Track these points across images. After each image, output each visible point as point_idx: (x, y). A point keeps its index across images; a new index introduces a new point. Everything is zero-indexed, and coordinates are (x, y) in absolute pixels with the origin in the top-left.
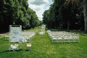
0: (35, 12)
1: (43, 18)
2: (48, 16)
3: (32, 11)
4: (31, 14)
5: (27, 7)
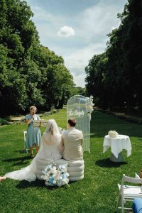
0: (60, 58)
2: (102, 70)
3: (50, 56)
4: (50, 66)
5: (28, 36)
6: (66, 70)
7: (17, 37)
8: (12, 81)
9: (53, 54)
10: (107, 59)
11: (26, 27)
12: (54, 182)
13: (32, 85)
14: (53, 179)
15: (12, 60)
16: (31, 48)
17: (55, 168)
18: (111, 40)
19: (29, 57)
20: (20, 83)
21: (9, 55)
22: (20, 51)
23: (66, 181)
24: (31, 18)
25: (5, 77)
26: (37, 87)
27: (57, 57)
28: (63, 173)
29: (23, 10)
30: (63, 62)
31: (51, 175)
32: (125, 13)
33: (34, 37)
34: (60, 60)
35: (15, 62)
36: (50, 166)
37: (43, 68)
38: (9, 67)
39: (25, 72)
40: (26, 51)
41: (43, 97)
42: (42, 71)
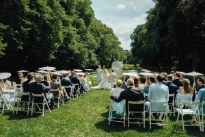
0: (110, 29)
1: (133, 44)
4: (102, 36)
5: (88, 18)
7: (82, 21)
9: (105, 26)
10: (146, 30)
11: (87, 13)
13: (91, 51)
15: (79, 36)
16: (90, 26)
19: (88, 32)
21: (78, 33)
22: (83, 29)
26: (94, 52)
27: (108, 28)
30: (112, 32)
33: (92, 18)
34: (110, 31)
37: (97, 38)
38: (77, 41)
41: (98, 60)
42: (97, 40)
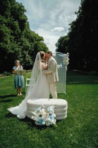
6: (45, 45)
8: (13, 50)
9: (37, 35)
10: (68, 38)
11: (22, 18)
12: (44, 123)
13: (25, 52)
14: (42, 121)
15: (13, 37)
16: (25, 31)
17: (43, 110)
18: (71, 27)
19: (23, 36)
20: (18, 51)
21: (12, 34)
22: (18, 31)
23: (54, 121)
24: (25, 13)
25: (9, 47)
27: (40, 37)
28: (50, 115)
29: (20, 8)
31: (41, 116)
32: (79, 12)
34: (42, 39)
35: (15, 38)
36: (39, 109)
37: (31, 43)
38: (11, 41)
39: (21, 45)
40: (21, 32)
42: (31, 45)
